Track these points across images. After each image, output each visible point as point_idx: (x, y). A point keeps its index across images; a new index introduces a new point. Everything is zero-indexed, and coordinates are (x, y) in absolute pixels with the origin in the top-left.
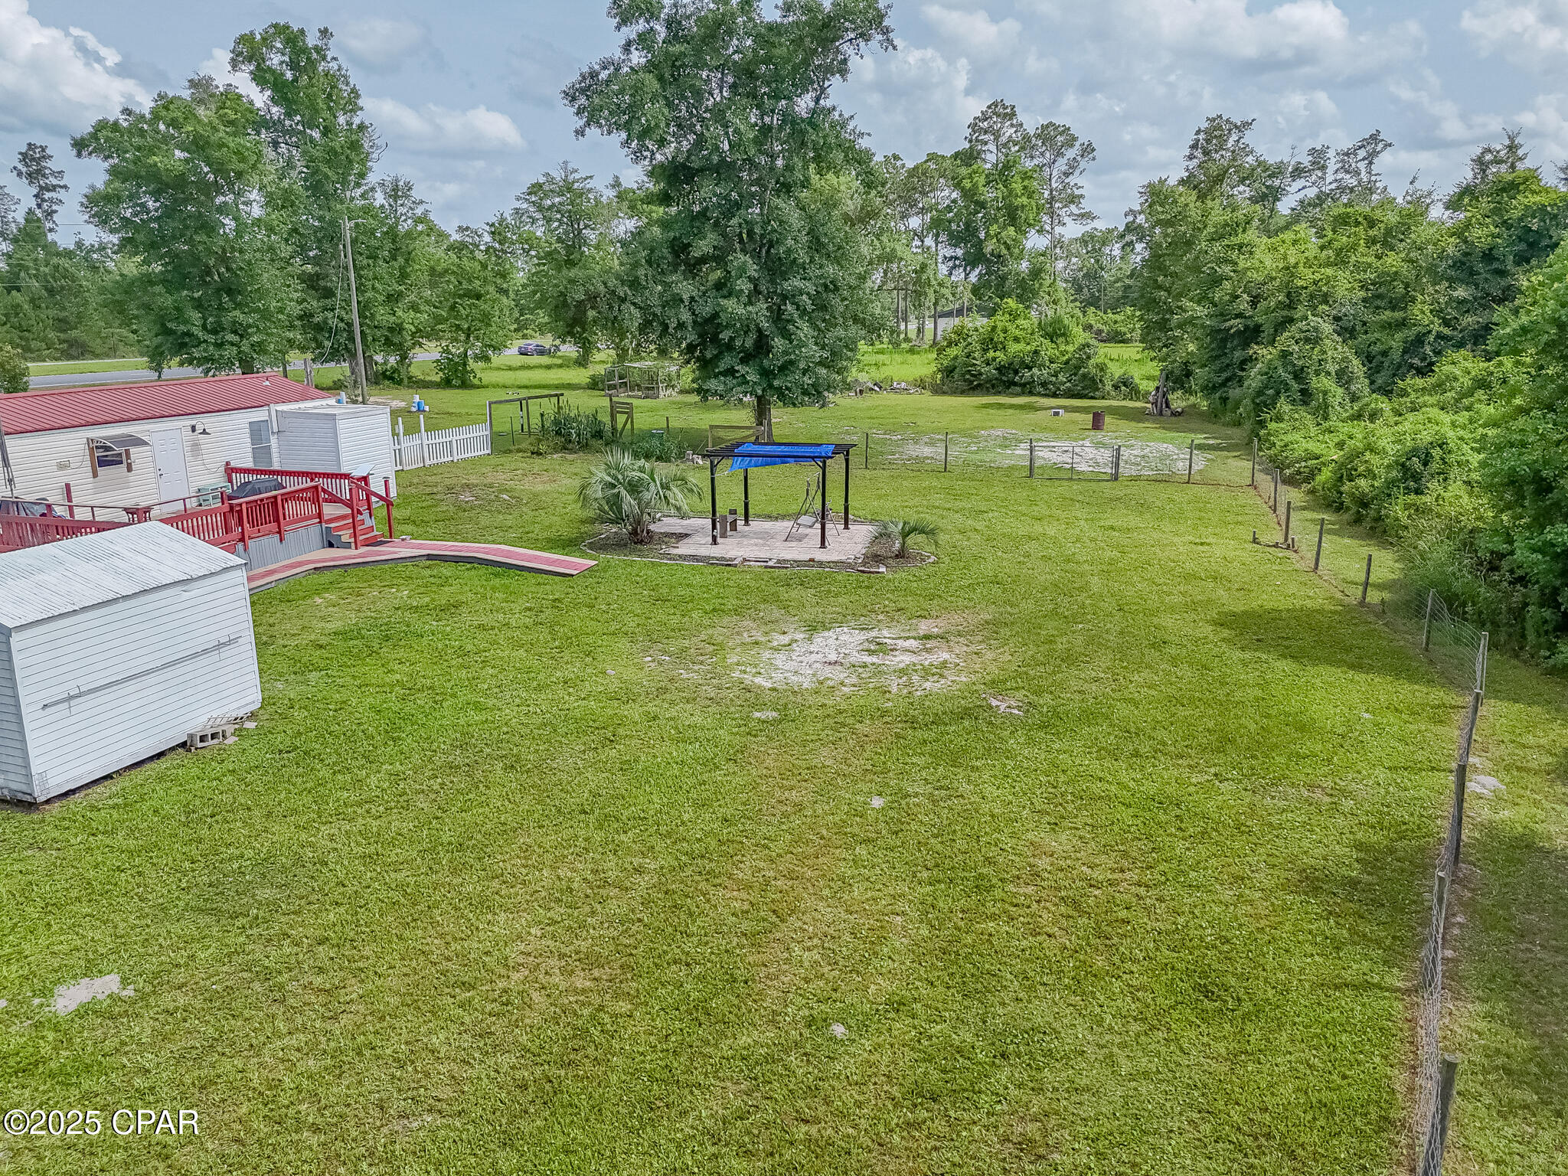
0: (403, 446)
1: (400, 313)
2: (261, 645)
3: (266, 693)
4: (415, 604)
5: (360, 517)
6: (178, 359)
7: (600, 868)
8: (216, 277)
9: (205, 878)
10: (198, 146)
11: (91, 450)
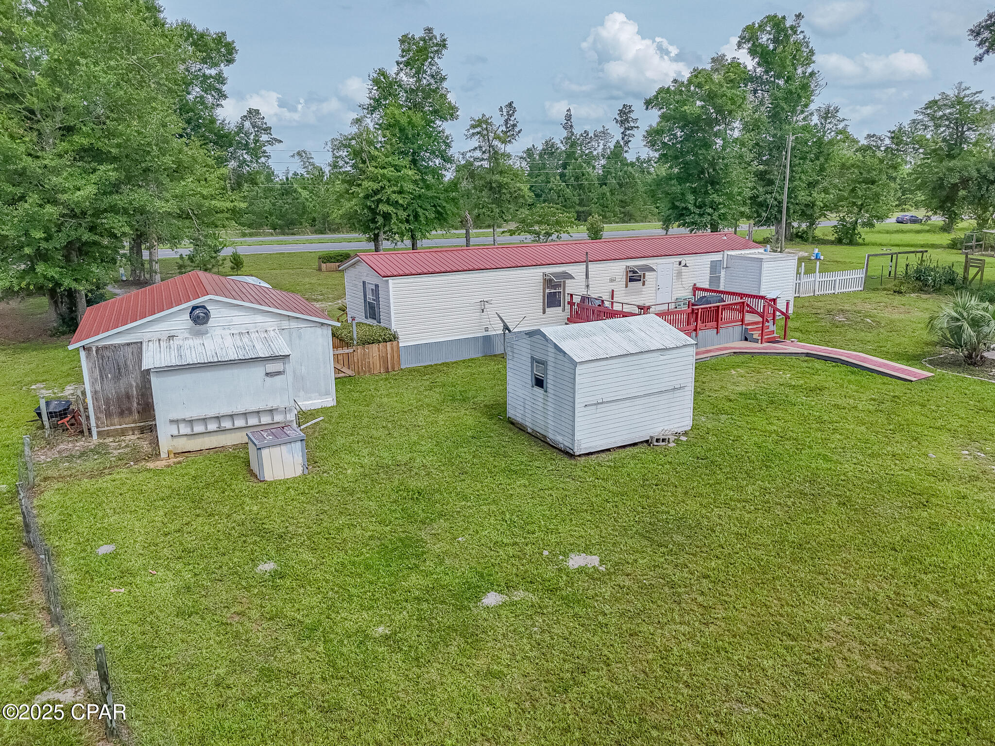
0: (802, 281)
1: (815, 195)
2: (697, 393)
3: (695, 422)
4: (793, 383)
5: (767, 324)
6: (677, 223)
7: (902, 592)
8: (707, 175)
9: (648, 519)
10: (711, 97)
11: (627, 272)
